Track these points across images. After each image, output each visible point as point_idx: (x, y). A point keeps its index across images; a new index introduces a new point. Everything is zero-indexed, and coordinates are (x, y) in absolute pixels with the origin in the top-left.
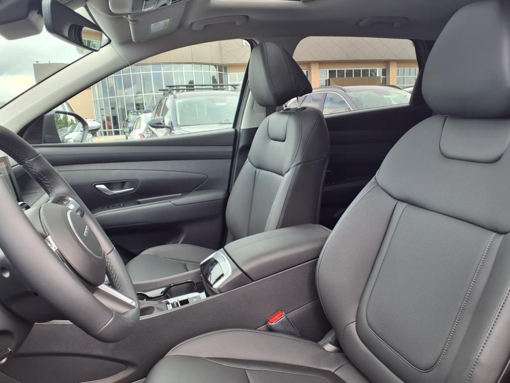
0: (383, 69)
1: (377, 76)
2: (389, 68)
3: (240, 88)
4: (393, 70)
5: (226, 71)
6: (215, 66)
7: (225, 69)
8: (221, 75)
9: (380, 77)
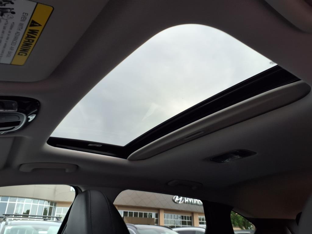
0: (156, 214)
1: (153, 217)
2: (159, 213)
3: (62, 220)
4: (162, 215)
5: (55, 206)
6: (49, 202)
7: (55, 204)
8: (51, 208)
9: (154, 219)
